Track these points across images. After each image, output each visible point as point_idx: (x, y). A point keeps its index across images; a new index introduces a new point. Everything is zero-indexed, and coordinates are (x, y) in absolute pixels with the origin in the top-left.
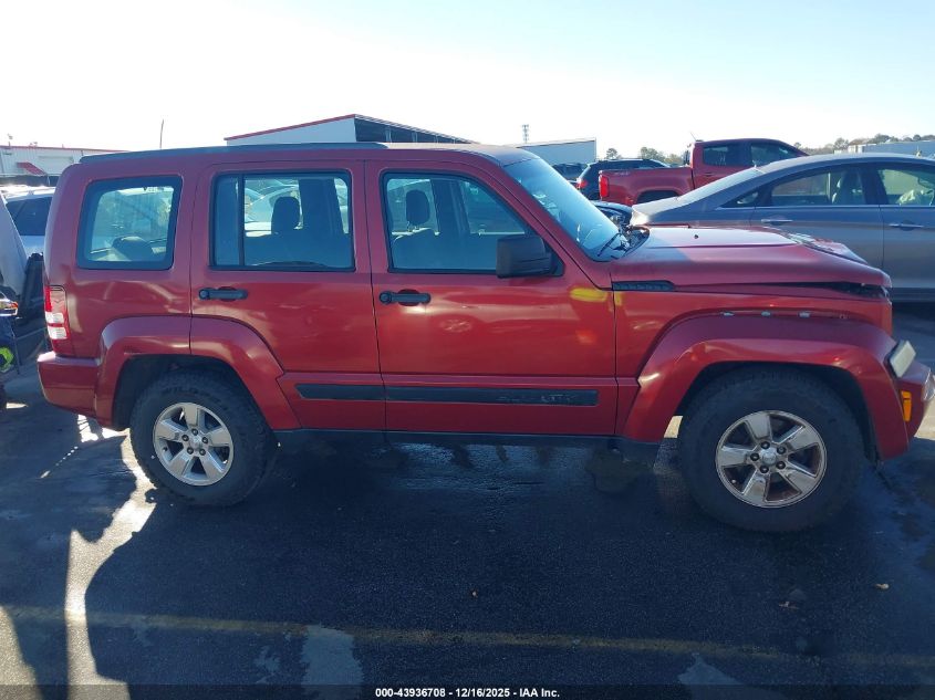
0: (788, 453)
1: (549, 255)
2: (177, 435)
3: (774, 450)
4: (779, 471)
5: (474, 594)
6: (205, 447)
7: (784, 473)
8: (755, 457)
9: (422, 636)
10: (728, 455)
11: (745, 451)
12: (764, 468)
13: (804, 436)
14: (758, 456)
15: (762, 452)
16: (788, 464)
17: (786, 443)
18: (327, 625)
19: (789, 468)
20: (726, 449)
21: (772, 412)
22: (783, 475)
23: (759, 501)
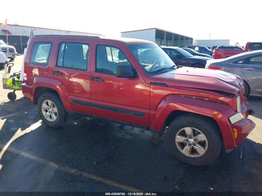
0: (197, 141)
1: (133, 72)
2: (47, 108)
3: (193, 140)
4: (194, 146)
5: (95, 163)
6: (52, 112)
7: (195, 147)
8: (187, 140)
9: (74, 171)
10: (179, 139)
11: (184, 138)
12: (190, 145)
13: (201, 137)
14: (188, 140)
15: (189, 140)
16: (197, 145)
17: (196, 138)
18: (55, 163)
19: (197, 146)
20: (178, 136)
21: (193, 128)
22: (195, 148)
23: (187, 154)
